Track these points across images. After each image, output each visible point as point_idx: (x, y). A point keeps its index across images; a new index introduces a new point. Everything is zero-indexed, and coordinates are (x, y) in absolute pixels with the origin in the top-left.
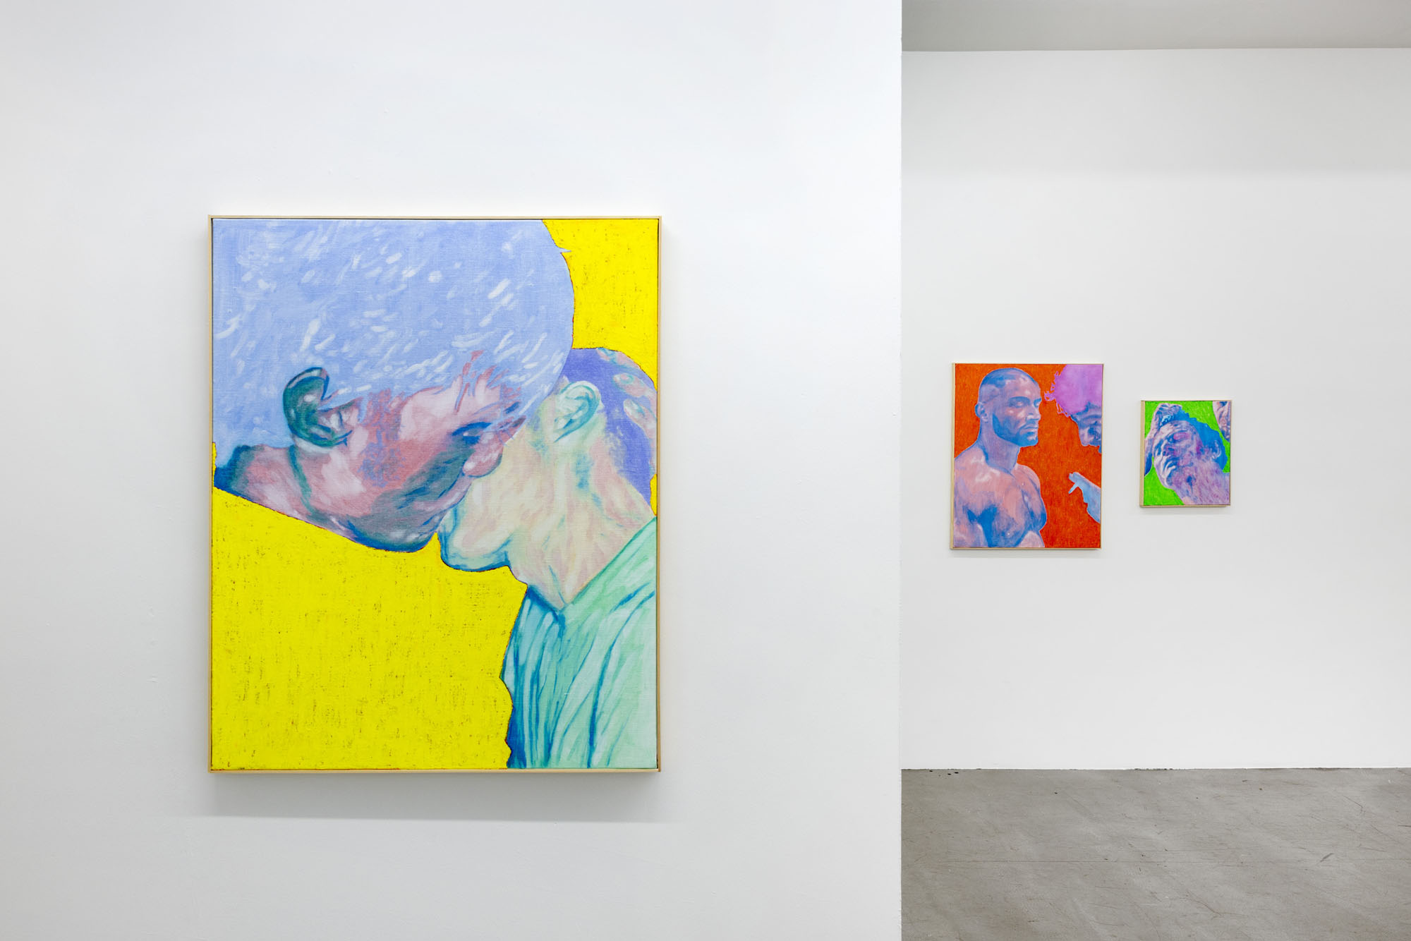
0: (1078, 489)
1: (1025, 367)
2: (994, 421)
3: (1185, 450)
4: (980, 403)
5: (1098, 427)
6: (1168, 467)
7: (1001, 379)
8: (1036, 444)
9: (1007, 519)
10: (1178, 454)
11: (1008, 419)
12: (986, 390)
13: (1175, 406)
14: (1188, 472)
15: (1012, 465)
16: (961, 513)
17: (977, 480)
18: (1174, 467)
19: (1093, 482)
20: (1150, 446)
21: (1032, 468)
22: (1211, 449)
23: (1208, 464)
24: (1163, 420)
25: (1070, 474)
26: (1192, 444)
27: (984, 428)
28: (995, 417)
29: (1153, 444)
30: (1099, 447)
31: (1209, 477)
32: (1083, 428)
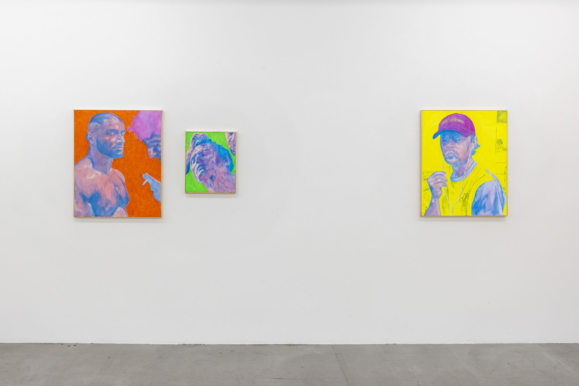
0: (147, 182)
1: (117, 113)
2: (97, 142)
3: (209, 160)
4: (89, 133)
5: (159, 147)
6: (199, 170)
7: (101, 119)
8: (122, 157)
9: (105, 201)
10: (205, 162)
11: (106, 142)
12: (92, 125)
13: (203, 135)
14: (211, 173)
15: (108, 169)
16: (78, 196)
17: (88, 178)
18: (203, 170)
19: (156, 179)
20: (189, 158)
21: (120, 171)
22: (224, 160)
23: (223, 169)
24: (196, 143)
25: (143, 175)
26: (213, 157)
27: (92, 147)
28: (97, 141)
29: (191, 156)
30: (160, 159)
31: (223, 176)
32: (150, 148)
